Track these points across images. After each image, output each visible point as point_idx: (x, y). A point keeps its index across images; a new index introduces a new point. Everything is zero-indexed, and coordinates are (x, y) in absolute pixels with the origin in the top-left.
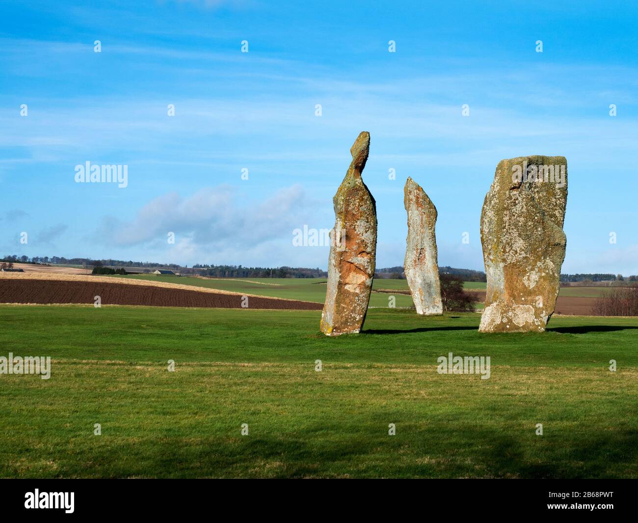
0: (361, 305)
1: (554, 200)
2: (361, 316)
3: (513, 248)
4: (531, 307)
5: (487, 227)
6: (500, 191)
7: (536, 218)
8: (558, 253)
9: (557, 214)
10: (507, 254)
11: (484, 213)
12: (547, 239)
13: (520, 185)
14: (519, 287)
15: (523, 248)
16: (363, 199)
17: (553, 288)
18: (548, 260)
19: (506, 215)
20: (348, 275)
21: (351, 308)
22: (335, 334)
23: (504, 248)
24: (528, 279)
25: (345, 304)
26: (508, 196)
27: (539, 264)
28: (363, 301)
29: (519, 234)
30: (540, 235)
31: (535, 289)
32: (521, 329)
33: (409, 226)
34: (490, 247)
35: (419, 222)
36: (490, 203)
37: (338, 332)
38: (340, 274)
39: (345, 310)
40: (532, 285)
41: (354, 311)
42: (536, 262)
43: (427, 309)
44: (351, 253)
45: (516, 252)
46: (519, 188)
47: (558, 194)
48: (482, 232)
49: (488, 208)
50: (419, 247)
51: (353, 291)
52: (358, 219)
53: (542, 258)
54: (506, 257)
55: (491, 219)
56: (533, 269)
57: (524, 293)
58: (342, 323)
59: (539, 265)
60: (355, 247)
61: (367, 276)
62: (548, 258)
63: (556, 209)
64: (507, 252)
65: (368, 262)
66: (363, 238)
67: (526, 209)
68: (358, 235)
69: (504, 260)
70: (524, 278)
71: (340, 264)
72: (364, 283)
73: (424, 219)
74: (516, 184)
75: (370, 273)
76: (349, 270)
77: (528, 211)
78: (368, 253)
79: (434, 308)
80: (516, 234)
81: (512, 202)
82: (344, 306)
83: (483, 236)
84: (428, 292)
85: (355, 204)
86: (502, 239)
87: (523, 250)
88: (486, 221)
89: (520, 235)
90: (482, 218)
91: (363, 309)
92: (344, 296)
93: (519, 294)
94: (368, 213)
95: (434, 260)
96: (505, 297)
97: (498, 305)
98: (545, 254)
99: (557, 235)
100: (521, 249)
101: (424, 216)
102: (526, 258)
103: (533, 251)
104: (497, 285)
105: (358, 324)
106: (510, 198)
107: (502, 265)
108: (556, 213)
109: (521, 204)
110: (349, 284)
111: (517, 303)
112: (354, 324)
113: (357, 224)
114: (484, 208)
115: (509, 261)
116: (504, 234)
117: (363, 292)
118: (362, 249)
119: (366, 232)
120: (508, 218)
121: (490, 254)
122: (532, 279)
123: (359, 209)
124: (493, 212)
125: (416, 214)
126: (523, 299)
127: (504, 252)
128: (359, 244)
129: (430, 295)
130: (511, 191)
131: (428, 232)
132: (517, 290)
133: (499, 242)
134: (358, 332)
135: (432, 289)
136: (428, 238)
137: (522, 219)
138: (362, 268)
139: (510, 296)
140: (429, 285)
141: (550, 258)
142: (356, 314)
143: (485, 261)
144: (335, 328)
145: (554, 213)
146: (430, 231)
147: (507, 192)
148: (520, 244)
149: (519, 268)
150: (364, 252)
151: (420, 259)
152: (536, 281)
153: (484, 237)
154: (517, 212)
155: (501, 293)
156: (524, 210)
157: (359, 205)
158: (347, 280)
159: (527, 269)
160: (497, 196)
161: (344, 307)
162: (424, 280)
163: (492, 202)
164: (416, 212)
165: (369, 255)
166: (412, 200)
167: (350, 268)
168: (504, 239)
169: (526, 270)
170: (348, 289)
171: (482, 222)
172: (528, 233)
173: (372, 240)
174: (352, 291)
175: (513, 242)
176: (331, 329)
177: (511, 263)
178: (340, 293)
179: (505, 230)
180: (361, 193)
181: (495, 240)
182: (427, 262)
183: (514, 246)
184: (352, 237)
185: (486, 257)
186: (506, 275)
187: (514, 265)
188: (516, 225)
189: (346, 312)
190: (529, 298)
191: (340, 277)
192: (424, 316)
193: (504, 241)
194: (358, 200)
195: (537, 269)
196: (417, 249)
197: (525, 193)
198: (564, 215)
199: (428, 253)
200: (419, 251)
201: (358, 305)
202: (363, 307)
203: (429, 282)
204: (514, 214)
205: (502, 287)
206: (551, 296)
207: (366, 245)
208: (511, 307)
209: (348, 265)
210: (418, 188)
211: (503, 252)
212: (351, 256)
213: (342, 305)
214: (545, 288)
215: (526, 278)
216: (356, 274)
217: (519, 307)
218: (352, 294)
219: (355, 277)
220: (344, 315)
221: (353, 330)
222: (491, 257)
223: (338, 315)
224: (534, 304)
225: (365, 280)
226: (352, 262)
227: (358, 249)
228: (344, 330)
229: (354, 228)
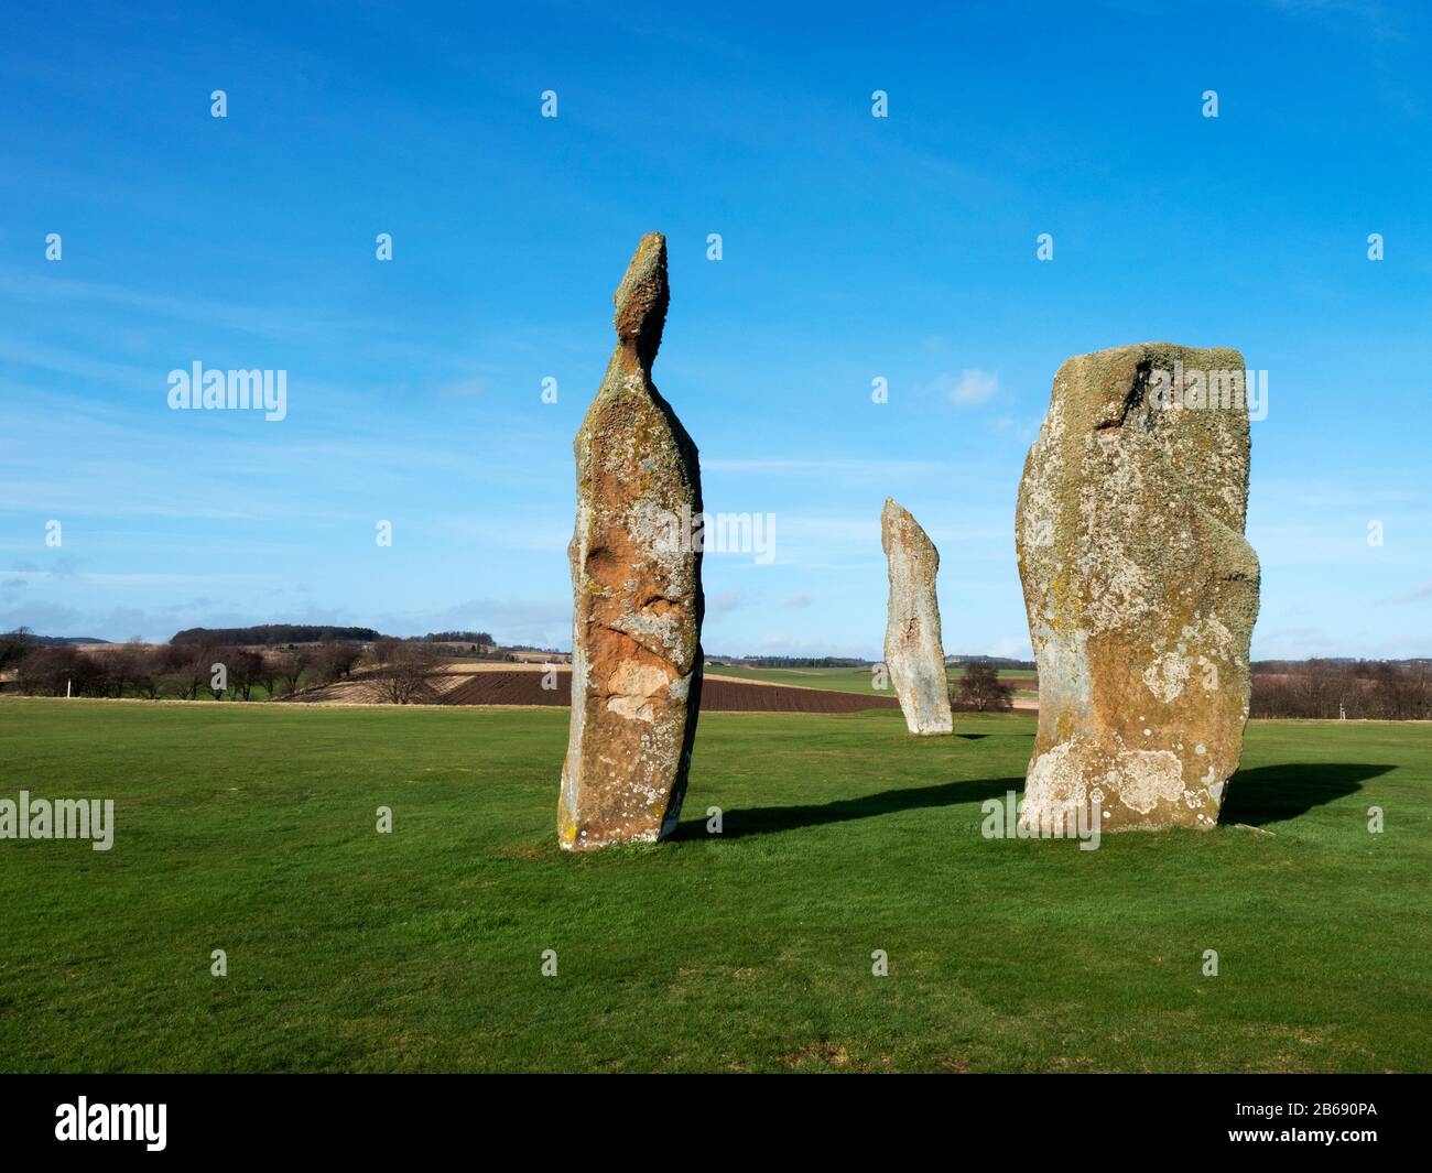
0: (659, 758)
1: (1216, 459)
2: (663, 791)
3: (1111, 589)
4: (1174, 757)
5: (1034, 535)
6: (1068, 434)
7: (1172, 505)
8: (1242, 602)
9: (1228, 498)
10: (1095, 605)
11: (1025, 498)
12: (1207, 562)
13: (1124, 418)
14: (1133, 698)
15: (1140, 587)
16: (646, 437)
17: (1232, 700)
18: (1214, 622)
19: (1088, 497)
20: (616, 669)
21: (631, 768)
22: (586, 844)
23: (1086, 588)
24: (1160, 675)
25: (612, 755)
26: (1090, 445)
27: (1187, 631)
28: (666, 747)
29: (1128, 549)
30: (1187, 551)
31: (1180, 703)
32: (1147, 820)
33: (891, 581)
34: (1044, 587)
35: (907, 572)
36: (1042, 469)
37: (595, 840)
38: (590, 667)
39: (612, 775)
40: (1172, 693)
41: (639, 775)
42: (1179, 627)
43: (925, 724)
44: (619, 602)
45: (1121, 599)
46: (1120, 424)
47: (1228, 444)
48: (1020, 547)
49: (1035, 483)
50: (909, 617)
51: (634, 717)
52: (635, 499)
53: (1197, 615)
54: (1091, 613)
55: (1045, 511)
56: (1170, 647)
57: (1150, 714)
58: (604, 814)
59: (1188, 636)
60: (629, 584)
61: (672, 670)
62: (1212, 616)
63: (1223, 485)
64: (1094, 600)
65: (672, 630)
66: (653, 556)
67: (1143, 481)
68: (638, 547)
69: (1087, 623)
70: (1147, 673)
71: (589, 634)
72: (663, 692)
73: (916, 569)
74: (1112, 415)
75: (681, 660)
76: (617, 655)
77: (1149, 485)
78: (672, 603)
79: (937, 722)
80: (1118, 550)
81: (1102, 463)
82: (608, 760)
83: (1024, 559)
84: (926, 693)
85: (626, 452)
86: (1079, 562)
87: (1140, 593)
88: (1031, 517)
89: (1129, 552)
90: (1020, 511)
91: (666, 769)
92: (606, 731)
93: (1134, 718)
94: (665, 478)
95: (936, 638)
96: (1096, 726)
97: (1075, 750)
98: (1205, 603)
99: (1235, 553)
100: (1134, 589)
101: (917, 562)
102: (1147, 615)
103: (1170, 595)
104: (1069, 694)
105: (653, 815)
106: (1097, 451)
107: (1081, 635)
108: (1225, 493)
109: (1127, 468)
110: (620, 696)
111: (1131, 744)
112: (640, 815)
113: (633, 513)
114: (1024, 483)
115: (1100, 625)
116: (1085, 549)
117: (663, 719)
118: (652, 589)
120: (1094, 506)
121: (1044, 606)
122: (1168, 677)
123: (636, 467)
124: (1049, 493)
125: (903, 560)
126: (1147, 732)
127: (1087, 598)
128: (641, 573)
129: (930, 699)
130: (1099, 433)
131: (923, 591)
132: (1128, 709)
133: (1070, 571)
134: (653, 838)
135: (933, 690)
136: (923, 601)
137: (1133, 508)
138: (654, 648)
139: (1109, 724)
140: (928, 683)
141: (1219, 615)
142: (645, 784)
143: (1031, 626)
144: (583, 826)
145: (1219, 493)
146: (928, 588)
147: (1088, 437)
148: (1130, 576)
149: (1130, 643)
150: (659, 598)
151: (911, 636)
152: (1184, 681)
153: (1028, 562)
154: (1119, 489)
155: (1082, 716)
156: (1137, 484)
157: (636, 454)
158: (613, 686)
159: (1153, 646)
160: (1058, 450)
161: (607, 766)
162: (919, 673)
163: (1046, 466)
164: (902, 556)
165: (676, 608)
166: (894, 536)
167: (620, 648)
168: (1084, 564)
169: (1151, 651)
170: (618, 712)
171: (1021, 523)
172: (1153, 546)
173: (682, 563)
174: (630, 716)
175: (1109, 572)
176: (575, 828)
177: (1106, 629)
178: (593, 725)
179: (1085, 538)
180: (640, 417)
181: (1060, 567)
182: (923, 642)
183: (1114, 582)
184: (620, 552)
185: (1033, 615)
186: (1096, 663)
187: (1117, 635)
188: (1117, 526)
189: (614, 780)
190: (1166, 730)
191: (592, 674)
192: (920, 736)
193: (1086, 570)
194: (634, 440)
195: (1182, 647)
196: (906, 620)
197: (1139, 439)
198: (1246, 500)
199: (924, 627)
200: (908, 623)
201: (649, 757)
202: (668, 763)
203: (928, 677)
204: (1110, 494)
205: (1084, 699)
206: (1227, 722)
207: (663, 578)
208: (1113, 757)
209: (613, 637)
210: (905, 515)
211: (1084, 599)
212: (619, 611)
213: (601, 758)
214: (1209, 700)
215: (1152, 671)
216: (640, 665)
217: (1136, 755)
218: (631, 725)
219: (637, 675)
220: (608, 788)
221: (640, 833)
222: (1050, 615)
223: (591, 789)
224: (1180, 747)
225: (667, 683)
226: (623, 628)
227: (639, 588)
228: (612, 833)
229: (626, 524)
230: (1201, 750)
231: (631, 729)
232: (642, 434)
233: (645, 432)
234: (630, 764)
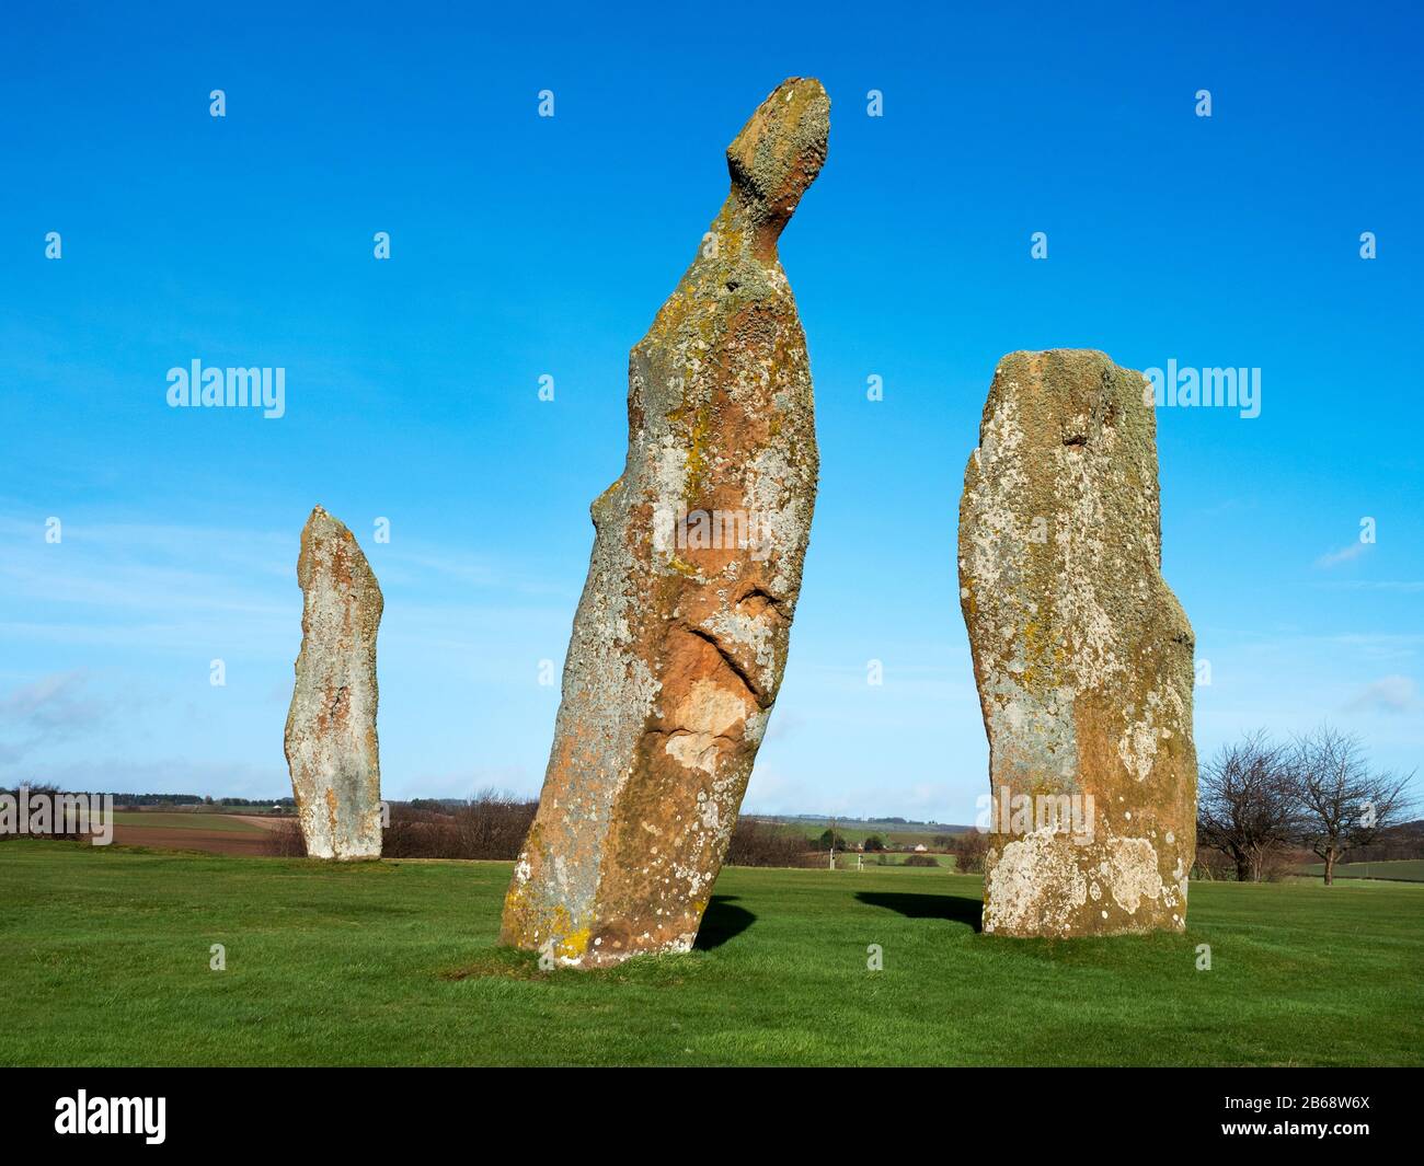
1: (1141, 500)
2: (709, 876)
3: (1088, 641)
4: (1150, 846)
5: (990, 566)
6: (1029, 446)
7: (1129, 546)
8: (1185, 668)
9: (1150, 546)
10: (1077, 658)
11: (969, 519)
12: (1162, 618)
13: (1088, 436)
15: (1111, 641)
16: (786, 360)
17: (1189, 780)
18: (1170, 688)
20: (688, 692)
21: (678, 842)
22: (600, 958)
23: (1068, 636)
24: (1132, 749)
25: (658, 822)
26: (1060, 462)
27: (1152, 697)
28: (723, 811)
29: (1097, 593)
30: (1145, 603)
31: (1151, 783)
32: (1135, 922)
33: (306, 631)
34: (1008, 632)
35: (337, 619)
36: (995, 483)
37: (614, 951)
38: (659, 687)
39: (654, 851)
40: (1144, 769)
41: (682, 855)
42: (1144, 693)
43: (345, 845)
44: (713, 593)
45: (1096, 653)
46: (1085, 442)
47: (1148, 484)
48: (965, 579)
49: (987, 500)
50: (336, 685)
51: (694, 765)
52: (760, 446)
53: (1158, 680)
54: (1074, 667)
55: (1005, 537)
56: (1139, 716)
57: (1128, 794)
58: (634, 909)
59: (1153, 703)
60: (731, 568)
61: (754, 699)
62: (1169, 681)
63: (1146, 530)
64: (1076, 652)
65: (767, 640)
67: (1104, 514)
69: (1072, 679)
70: (1121, 745)
71: (665, 637)
72: (737, 731)
73: (352, 613)
74: (1081, 429)
75: (769, 685)
76: (694, 671)
77: (1109, 519)
79: (361, 841)
80: (1090, 594)
81: (1071, 487)
82: (651, 829)
83: (972, 595)
84: (349, 799)
85: (758, 377)
86: (1060, 604)
87: (1111, 649)
88: (985, 543)
90: (964, 535)
91: (718, 844)
92: (658, 784)
93: (1115, 798)
95: (371, 718)
97: (1062, 836)
98: (1163, 666)
100: (1106, 642)
101: (354, 605)
102: (1118, 674)
103: (1134, 653)
104: (1043, 766)
105: (693, 911)
106: (1066, 471)
107: (1066, 694)
108: (1148, 541)
110: (685, 733)
111: (1116, 829)
112: (678, 912)
113: (754, 466)
114: (968, 500)
115: (1083, 683)
116: (1064, 589)
117: (726, 769)
118: (756, 579)
119: (782, 507)
120: (1068, 537)
121: (1009, 655)
122: (1140, 750)
123: (768, 401)
125: (330, 599)
126: (1128, 816)
127: (1070, 649)
128: (746, 554)
129: (354, 807)
130: (1067, 449)
131: (354, 649)
132: (1110, 786)
133: (1049, 614)
134: (687, 948)
135: (360, 794)
136: (359, 663)
138: (743, 665)
139: (1098, 805)
140: (352, 784)
141: (1173, 681)
142: (690, 866)
143: (981, 680)
144: (602, 930)
145: (1144, 540)
146: (366, 645)
147: (1057, 452)
148: (1102, 626)
149: (1107, 707)
150: (759, 592)
151: (335, 714)
152: (1152, 756)
153: (981, 597)
154: (1085, 521)
156: (1100, 517)
157: (772, 382)
158: (682, 716)
159: (1124, 712)
160: (1017, 463)
161: (650, 837)
162: (342, 769)
163: (1003, 481)
164: (331, 595)
165: (772, 609)
166: (320, 563)
167: (700, 661)
168: (1062, 607)
169: (1121, 719)
170: (678, 756)
171: (967, 549)
172: (1118, 593)
173: (795, 546)
174: (688, 763)
175: (1085, 619)
176: (587, 934)
177: (1088, 689)
178: (642, 773)
179: (1063, 575)
180: (783, 330)
181: (1034, 608)
182: (351, 723)
183: (1090, 632)
185: (986, 667)
186: (1082, 729)
187: (1096, 696)
188: (1088, 565)
189: (654, 858)
190: (1141, 814)
191: (658, 698)
192: (335, 861)
194: (770, 362)
195: (1149, 716)
196: (330, 689)
197: (1098, 463)
198: (1160, 550)
199: (356, 701)
200: (335, 693)
202: (720, 835)
203: (354, 774)
204: (1079, 525)
206: (1187, 808)
207: (771, 564)
208: (1104, 845)
209: (695, 643)
210: (343, 533)
211: (1068, 650)
212: (713, 605)
213: (644, 824)
214: (1174, 779)
215: (1125, 742)
216: (718, 687)
217: (1121, 843)
218: (689, 776)
219: (712, 703)
220: (645, 871)
221: (672, 940)
222: (1016, 667)
223: (623, 871)
224: (1154, 835)
225: (744, 716)
226: (714, 632)
227: (741, 576)
228: (640, 940)
229: (743, 480)
230: (1170, 838)
231: (689, 783)
232: (781, 356)
233: (785, 354)
234: (677, 834)
